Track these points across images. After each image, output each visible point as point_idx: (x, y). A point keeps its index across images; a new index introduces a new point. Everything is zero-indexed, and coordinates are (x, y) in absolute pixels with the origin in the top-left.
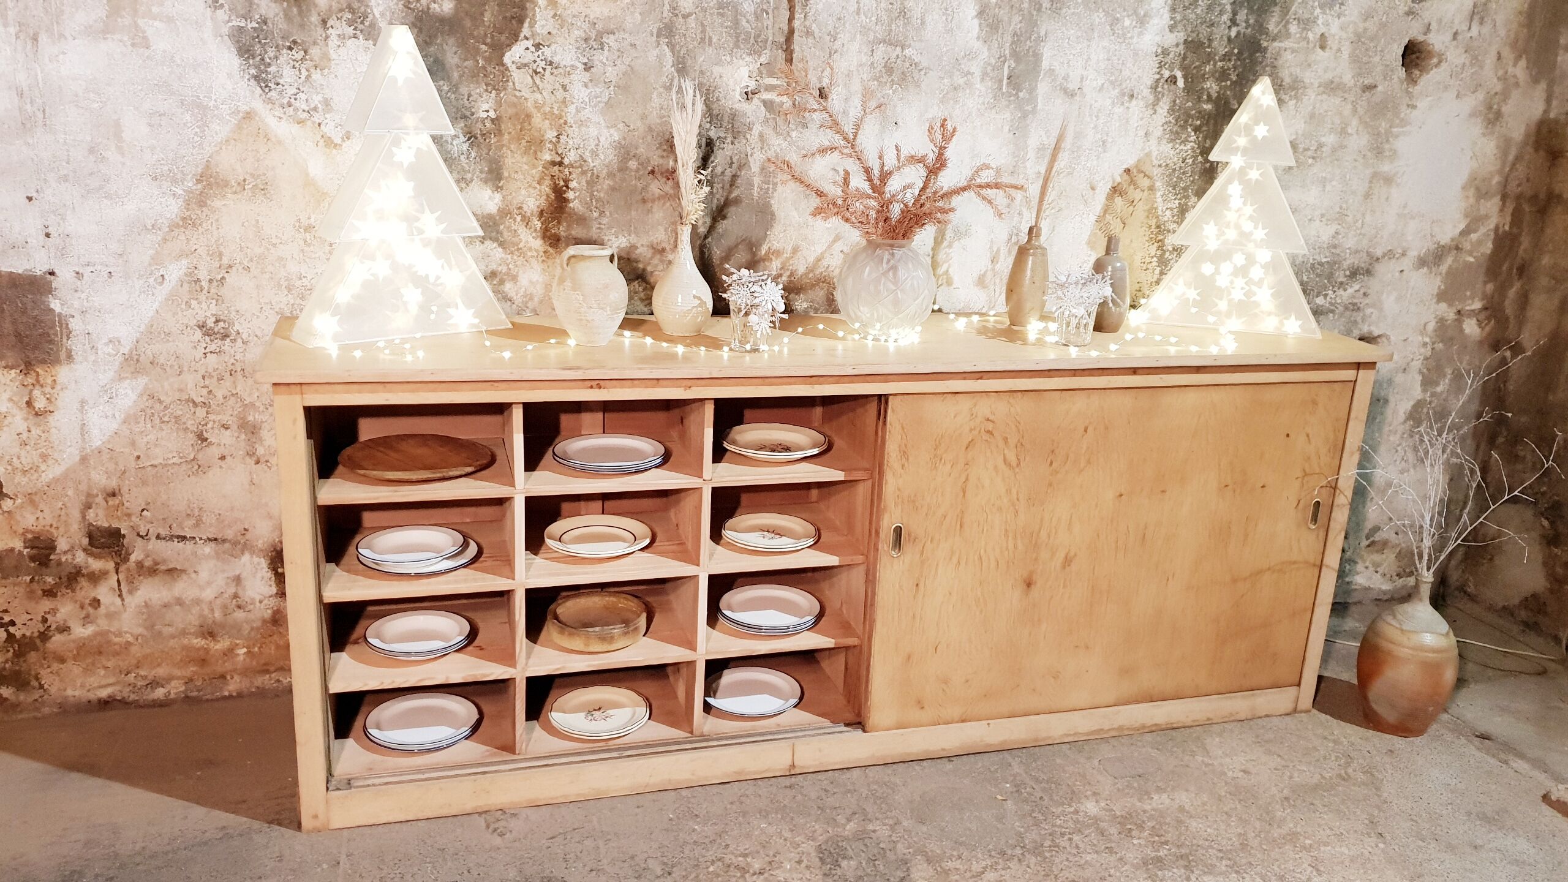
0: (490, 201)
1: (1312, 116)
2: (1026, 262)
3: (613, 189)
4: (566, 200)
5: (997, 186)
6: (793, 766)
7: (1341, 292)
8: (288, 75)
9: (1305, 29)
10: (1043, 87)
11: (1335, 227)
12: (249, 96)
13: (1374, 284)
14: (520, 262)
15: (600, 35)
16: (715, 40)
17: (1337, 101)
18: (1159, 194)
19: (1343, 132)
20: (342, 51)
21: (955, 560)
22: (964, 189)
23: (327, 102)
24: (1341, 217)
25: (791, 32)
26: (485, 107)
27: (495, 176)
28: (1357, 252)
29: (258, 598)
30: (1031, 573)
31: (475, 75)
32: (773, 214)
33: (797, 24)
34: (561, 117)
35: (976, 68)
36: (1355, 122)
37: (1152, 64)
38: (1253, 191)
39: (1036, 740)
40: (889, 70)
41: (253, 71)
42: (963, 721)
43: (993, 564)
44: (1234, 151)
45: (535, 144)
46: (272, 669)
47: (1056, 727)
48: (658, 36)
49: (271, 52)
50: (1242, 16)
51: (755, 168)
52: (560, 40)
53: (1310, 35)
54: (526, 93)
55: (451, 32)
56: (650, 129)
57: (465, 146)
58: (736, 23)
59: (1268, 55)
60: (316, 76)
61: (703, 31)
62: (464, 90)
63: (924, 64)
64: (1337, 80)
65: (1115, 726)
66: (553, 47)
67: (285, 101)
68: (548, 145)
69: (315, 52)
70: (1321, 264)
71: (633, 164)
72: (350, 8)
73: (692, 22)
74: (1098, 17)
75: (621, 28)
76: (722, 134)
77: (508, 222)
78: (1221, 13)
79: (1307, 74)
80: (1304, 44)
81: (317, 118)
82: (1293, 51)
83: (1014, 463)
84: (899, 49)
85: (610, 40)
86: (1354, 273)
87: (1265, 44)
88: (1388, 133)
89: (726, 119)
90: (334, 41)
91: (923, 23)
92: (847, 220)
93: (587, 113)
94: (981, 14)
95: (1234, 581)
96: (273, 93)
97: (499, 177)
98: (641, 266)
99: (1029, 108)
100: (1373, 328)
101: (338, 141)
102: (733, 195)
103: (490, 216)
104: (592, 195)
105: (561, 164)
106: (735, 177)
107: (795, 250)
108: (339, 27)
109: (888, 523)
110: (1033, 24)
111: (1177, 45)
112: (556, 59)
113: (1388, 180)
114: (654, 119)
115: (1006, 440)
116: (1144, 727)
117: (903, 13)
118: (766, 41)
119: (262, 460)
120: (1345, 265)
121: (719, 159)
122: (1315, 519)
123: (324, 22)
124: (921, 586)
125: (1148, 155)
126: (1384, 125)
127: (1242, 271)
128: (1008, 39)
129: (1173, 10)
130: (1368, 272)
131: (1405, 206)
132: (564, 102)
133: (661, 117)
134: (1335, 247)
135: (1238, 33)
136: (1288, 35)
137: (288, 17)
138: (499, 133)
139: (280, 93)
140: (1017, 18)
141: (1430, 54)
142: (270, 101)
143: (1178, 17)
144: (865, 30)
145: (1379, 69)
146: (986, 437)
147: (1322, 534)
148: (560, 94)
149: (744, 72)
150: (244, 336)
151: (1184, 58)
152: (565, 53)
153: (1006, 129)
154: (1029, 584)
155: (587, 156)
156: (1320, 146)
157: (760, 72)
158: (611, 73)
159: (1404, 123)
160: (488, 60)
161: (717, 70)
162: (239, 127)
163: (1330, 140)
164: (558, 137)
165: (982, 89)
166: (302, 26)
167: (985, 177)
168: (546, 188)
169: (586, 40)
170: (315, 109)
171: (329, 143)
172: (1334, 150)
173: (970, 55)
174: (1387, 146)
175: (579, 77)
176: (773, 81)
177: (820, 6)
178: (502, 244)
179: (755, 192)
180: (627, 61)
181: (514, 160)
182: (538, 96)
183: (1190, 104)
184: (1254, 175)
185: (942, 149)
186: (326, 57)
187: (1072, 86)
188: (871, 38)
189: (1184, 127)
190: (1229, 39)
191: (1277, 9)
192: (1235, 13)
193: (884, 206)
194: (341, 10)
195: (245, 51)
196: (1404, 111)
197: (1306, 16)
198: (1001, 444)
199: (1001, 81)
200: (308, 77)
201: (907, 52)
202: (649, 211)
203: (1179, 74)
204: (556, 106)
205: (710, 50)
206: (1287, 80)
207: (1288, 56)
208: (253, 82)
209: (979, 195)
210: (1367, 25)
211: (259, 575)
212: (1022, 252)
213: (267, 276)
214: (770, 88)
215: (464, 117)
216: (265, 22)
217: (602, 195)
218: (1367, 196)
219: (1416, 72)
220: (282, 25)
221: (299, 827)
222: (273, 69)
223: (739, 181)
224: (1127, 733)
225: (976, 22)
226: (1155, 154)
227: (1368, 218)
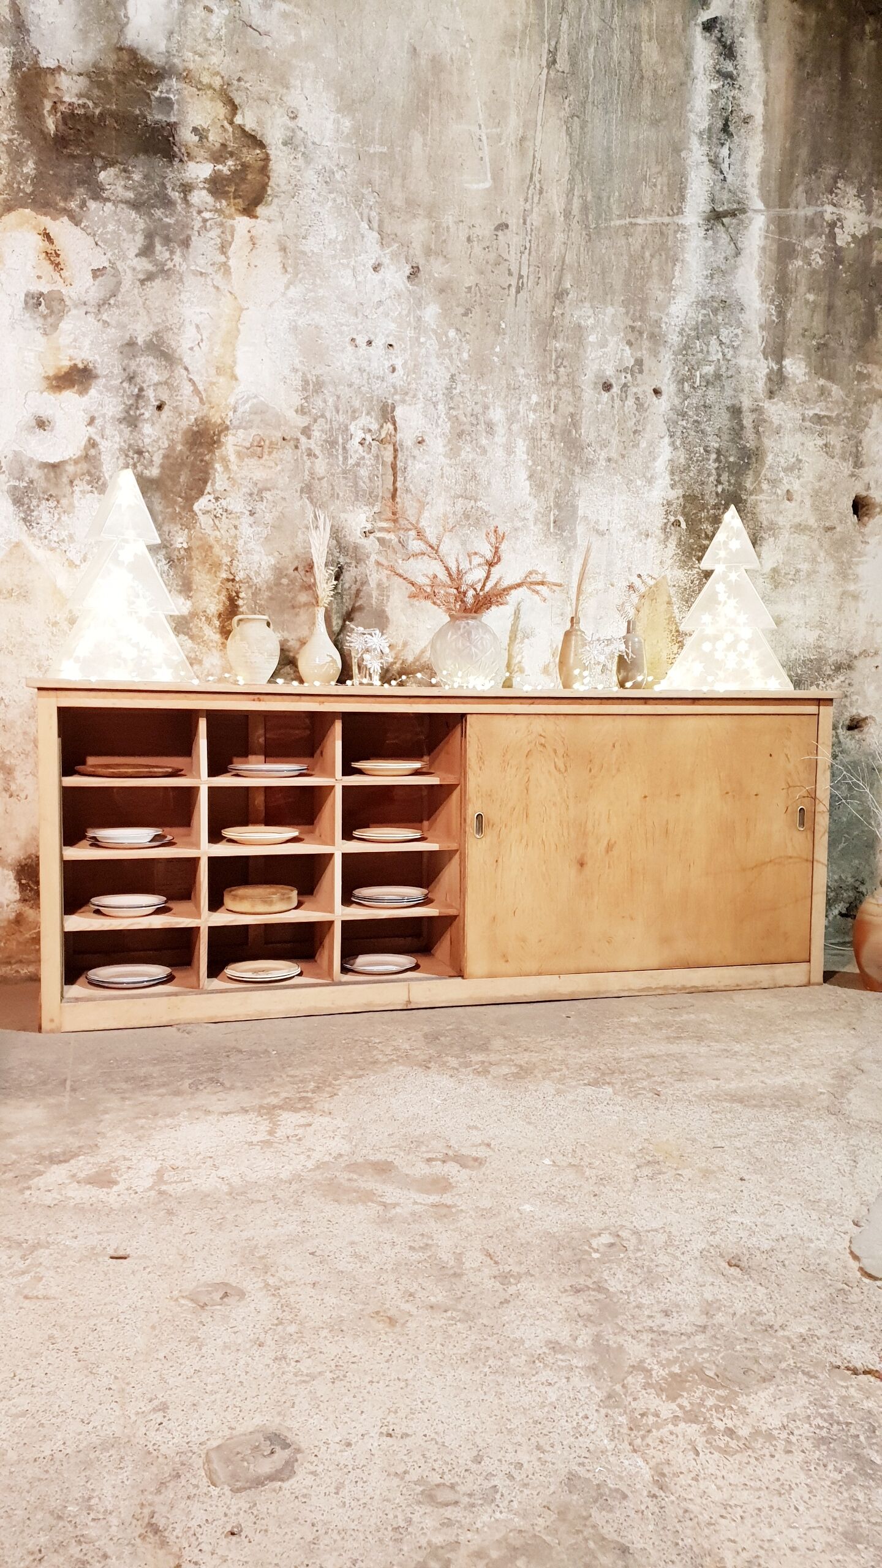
0: (181, 606)
1: (788, 550)
2: (570, 641)
3: (271, 598)
4: (237, 606)
5: (542, 583)
6: (409, 1002)
7: (830, 682)
8: (45, 517)
9: (773, 487)
10: (580, 529)
11: (818, 632)
12: (18, 530)
13: (855, 676)
14: (204, 650)
15: (260, 491)
16: (341, 495)
17: (806, 538)
18: (675, 607)
19: (814, 561)
20: (83, 501)
21: (524, 842)
22: (519, 585)
23: (71, 536)
24: (821, 624)
25: (395, 490)
26: (180, 540)
27: (186, 588)
28: (838, 651)
29: (5, 902)
30: (583, 856)
31: (173, 518)
32: (387, 618)
33: (398, 484)
34: (233, 547)
35: (529, 515)
36: (822, 554)
37: (661, 511)
38: (734, 590)
39: (598, 992)
40: (467, 516)
41: (22, 515)
42: (540, 974)
43: (553, 847)
44: (718, 561)
45: (216, 566)
46: (13, 961)
47: (613, 983)
48: (302, 491)
49: (35, 502)
50: (725, 477)
51: (373, 584)
52: (233, 495)
53: (779, 492)
54: (209, 531)
55: (158, 489)
56: (297, 556)
57: (166, 567)
58: (356, 484)
59: (748, 505)
60: (64, 518)
61: (333, 489)
62: (166, 528)
63: (492, 512)
64: (803, 523)
65: (662, 984)
66: (228, 499)
67: (43, 535)
68: (225, 567)
69: (64, 501)
70: (811, 661)
71: (285, 581)
72: (89, 473)
73: (324, 483)
74: (617, 479)
75: (275, 487)
76: (348, 561)
77: (196, 620)
78: (709, 475)
79: (780, 518)
80: (774, 497)
81: (64, 547)
82: (767, 502)
83: (563, 769)
84: (473, 502)
85: (267, 495)
86: (838, 668)
87: (744, 497)
88: (849, 563)
89: (351, 550)
90: (77, 495)
91: (489, 483)
92: (434, 603)
93: (252, 545)
94: (530, 477)
95: (744, 870)
96: (34, 530)
97: (190, 590)
98: (291, 654)
99: (572, 543)
100: (860, 711)
101: (78, 563)
102: (357, 604)
103: (183, 617)
104: (256, 603)
105: (233, 580)
106: (358, 591)
107: (405, 644)
108: (81, 486)
109: (472, 812)
110: (570, 484)
111: (678, 498)
112: (229, 508)
113: (855, 597)
114: (299, 549)
115: (555, 751)
116: (684, 988)
117: (474, 477)
118: (377, 496)
119: (15, 794)
120: (830, 661)
121: (347, 577)
122: (802, 824)
123: (71, 482)
124: (500, 860)
125: (664, 577)
126: (845, 557)
127: (732, 646)
128: (552, 495)
129: (672, 473)
130: (850, 667)
131: (872, 616)
132: (236, 536)
133: (305, 548)
134: (820, 647)
135: (723, 490)
136: (762, 491)
137: (47, 479)
138: (190, 558)
139: (40, 530)
140: (557, 480)
141: (874, 505)
142: (33, 535)
143: (677, 479)
144: (447, 489)
145: (836, 515)
146: (541, 748)
147: (810, 835)
148: (233, 532)
149: (363, 517)
150: (6, 701)
151: (685, 507)
152: (236, 503)
153: (555, 558)
154: (582, 865)
155: (252, 574)
156: (798, 571)
157: (374, 520)
158: (269, 518)
159: (861, 554)
160: (183, 508)
161: (343, 516)
162: (11, 553)
163: (805, 567)
164: (231, 561)
165: (535, 530)
166: (56, 485)
167: (535, 578)
168: (223, 598)
169: (251, 495)
170: (63, 541)
171: (72, 564)
172: (809, 575)
173: (526, 507)
174: (850, 571)
175: (246, 520)
176: (385, 525)
177: (415, 472)
178: (192, 637)
179: (374, 601)
180: (280, 509)
181: (200, 577)
182: (217, 533)
183: (692, 541)
184: (733, 576)
185: (497, 548)
186: (72, 505)
187: (602, 527)
188: (453, 494)
189: (689, 557)
190: (717, 493)
191: (751, 472)
192: (719, 475)
193: (461, 595)
194: (83, 474)
195: (18, 502)
196: (860, 547)
197: (774, 477)
198: (552, 754)
199: (549, 524)
200: (59, 519)
201: (479, 504)
202: (297, 615)
203: (681, 519)
204: (230, 540)
205: (338, 502)
206: (765, 523)
207: (763, 505)
208: (22, 522)
209: (529, 588)
210: (821, 484)
211: (7, 884)
212: (568, 634)
213: (24, 658)
214: (382, 529)
215: (166, 547)
216: (32, 482)
217: (263, 602)
218: (840, 609)
219: (866, 518)
220: (44, 484)
221: (40, 1030)
222: (35, 514)
223: (362, 594)
224: (671, 991)
225: (528, 483)
226: (669, 577)
227: (843, 626)
